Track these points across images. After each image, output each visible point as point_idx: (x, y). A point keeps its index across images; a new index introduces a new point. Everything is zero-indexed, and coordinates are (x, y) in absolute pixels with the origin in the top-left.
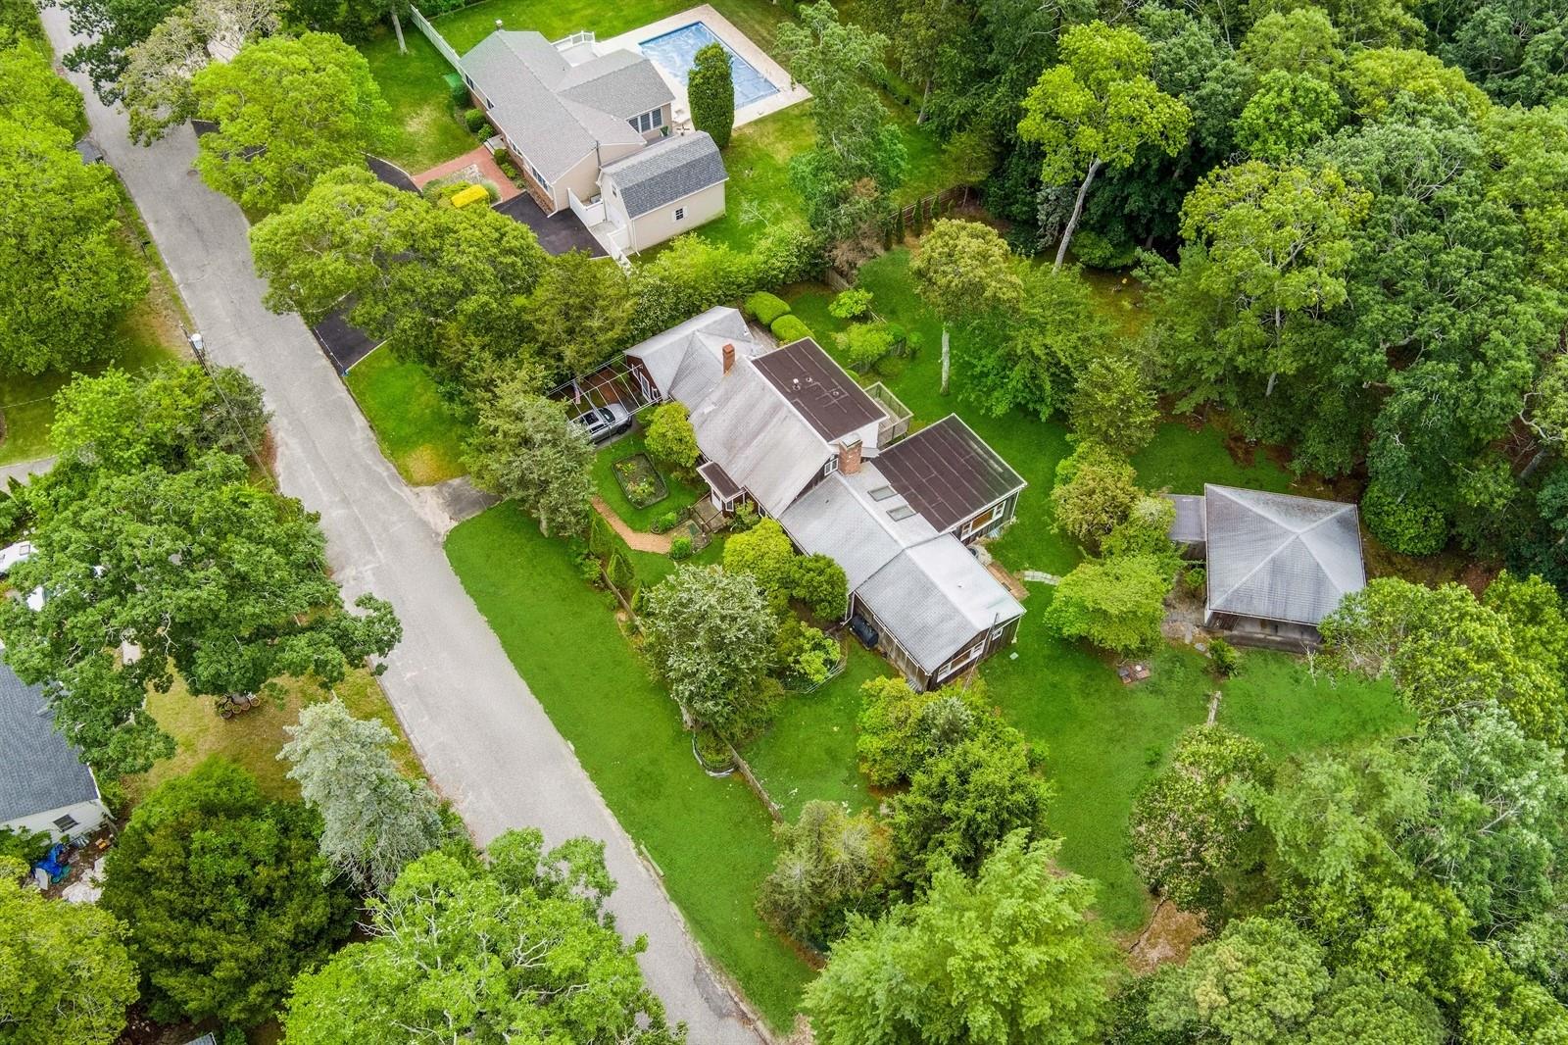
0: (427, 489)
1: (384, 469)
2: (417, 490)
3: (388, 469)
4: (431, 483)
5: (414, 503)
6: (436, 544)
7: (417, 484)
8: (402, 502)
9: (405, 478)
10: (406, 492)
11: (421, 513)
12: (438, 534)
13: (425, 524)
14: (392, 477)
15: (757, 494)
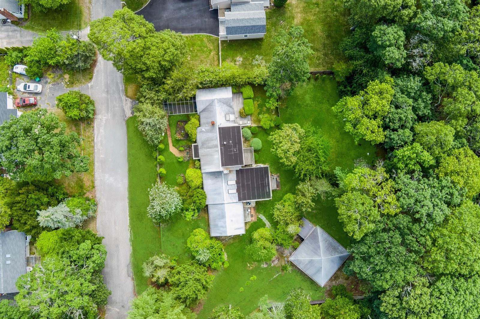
0: (130, 100)
1: (121, 87)
2: (127, 98)
3: (122, 87)
4: (131, 98)
5: (124, 102)
6: (124, 119)
7: (127, 97)
8: (121, 101)
9: (126, 93)
10: (124, 98)
11: (124, 108)
12: (126, 117)
13: (124, 111)
14: (122, 90)
15: (202, 162)
